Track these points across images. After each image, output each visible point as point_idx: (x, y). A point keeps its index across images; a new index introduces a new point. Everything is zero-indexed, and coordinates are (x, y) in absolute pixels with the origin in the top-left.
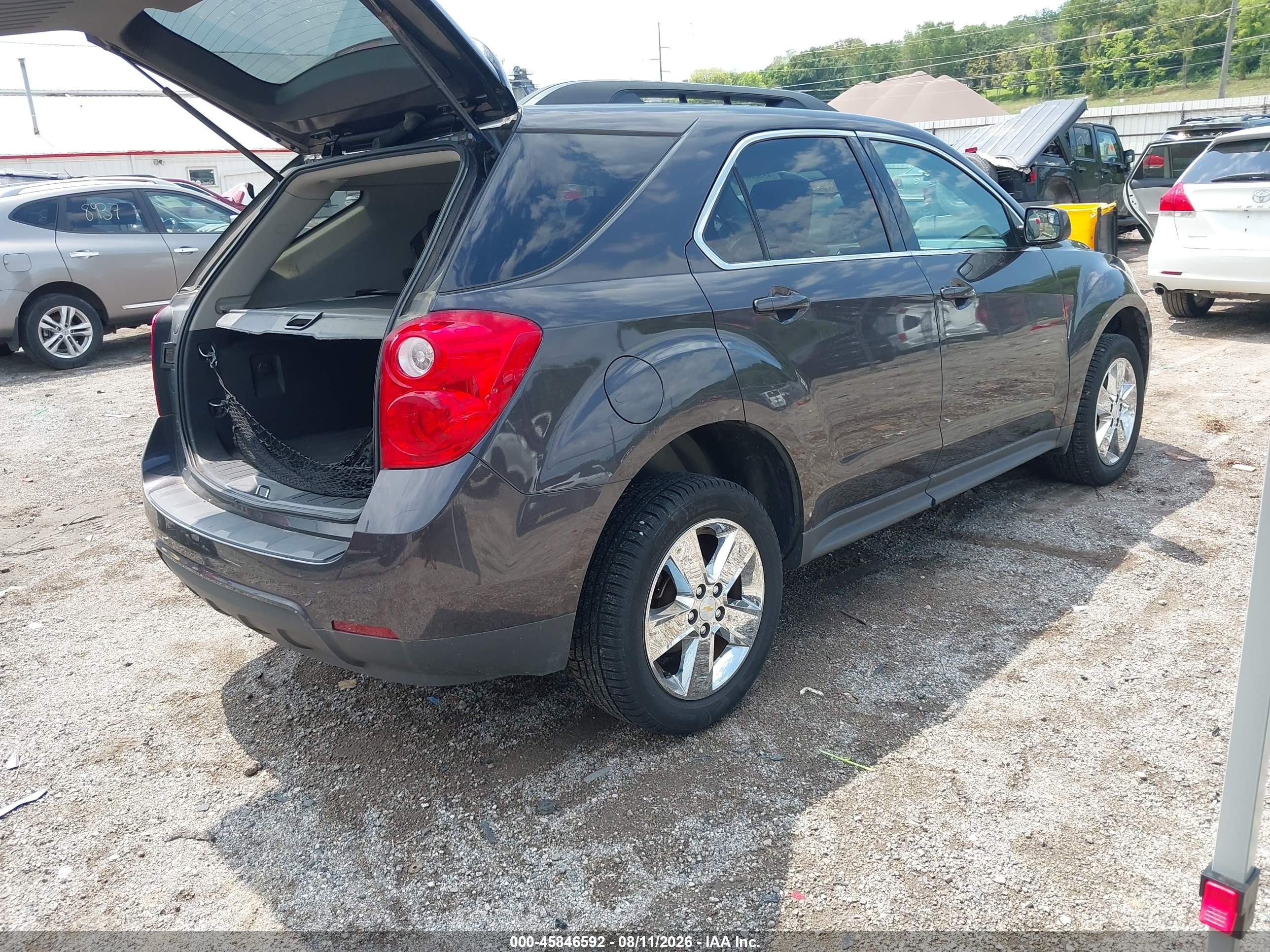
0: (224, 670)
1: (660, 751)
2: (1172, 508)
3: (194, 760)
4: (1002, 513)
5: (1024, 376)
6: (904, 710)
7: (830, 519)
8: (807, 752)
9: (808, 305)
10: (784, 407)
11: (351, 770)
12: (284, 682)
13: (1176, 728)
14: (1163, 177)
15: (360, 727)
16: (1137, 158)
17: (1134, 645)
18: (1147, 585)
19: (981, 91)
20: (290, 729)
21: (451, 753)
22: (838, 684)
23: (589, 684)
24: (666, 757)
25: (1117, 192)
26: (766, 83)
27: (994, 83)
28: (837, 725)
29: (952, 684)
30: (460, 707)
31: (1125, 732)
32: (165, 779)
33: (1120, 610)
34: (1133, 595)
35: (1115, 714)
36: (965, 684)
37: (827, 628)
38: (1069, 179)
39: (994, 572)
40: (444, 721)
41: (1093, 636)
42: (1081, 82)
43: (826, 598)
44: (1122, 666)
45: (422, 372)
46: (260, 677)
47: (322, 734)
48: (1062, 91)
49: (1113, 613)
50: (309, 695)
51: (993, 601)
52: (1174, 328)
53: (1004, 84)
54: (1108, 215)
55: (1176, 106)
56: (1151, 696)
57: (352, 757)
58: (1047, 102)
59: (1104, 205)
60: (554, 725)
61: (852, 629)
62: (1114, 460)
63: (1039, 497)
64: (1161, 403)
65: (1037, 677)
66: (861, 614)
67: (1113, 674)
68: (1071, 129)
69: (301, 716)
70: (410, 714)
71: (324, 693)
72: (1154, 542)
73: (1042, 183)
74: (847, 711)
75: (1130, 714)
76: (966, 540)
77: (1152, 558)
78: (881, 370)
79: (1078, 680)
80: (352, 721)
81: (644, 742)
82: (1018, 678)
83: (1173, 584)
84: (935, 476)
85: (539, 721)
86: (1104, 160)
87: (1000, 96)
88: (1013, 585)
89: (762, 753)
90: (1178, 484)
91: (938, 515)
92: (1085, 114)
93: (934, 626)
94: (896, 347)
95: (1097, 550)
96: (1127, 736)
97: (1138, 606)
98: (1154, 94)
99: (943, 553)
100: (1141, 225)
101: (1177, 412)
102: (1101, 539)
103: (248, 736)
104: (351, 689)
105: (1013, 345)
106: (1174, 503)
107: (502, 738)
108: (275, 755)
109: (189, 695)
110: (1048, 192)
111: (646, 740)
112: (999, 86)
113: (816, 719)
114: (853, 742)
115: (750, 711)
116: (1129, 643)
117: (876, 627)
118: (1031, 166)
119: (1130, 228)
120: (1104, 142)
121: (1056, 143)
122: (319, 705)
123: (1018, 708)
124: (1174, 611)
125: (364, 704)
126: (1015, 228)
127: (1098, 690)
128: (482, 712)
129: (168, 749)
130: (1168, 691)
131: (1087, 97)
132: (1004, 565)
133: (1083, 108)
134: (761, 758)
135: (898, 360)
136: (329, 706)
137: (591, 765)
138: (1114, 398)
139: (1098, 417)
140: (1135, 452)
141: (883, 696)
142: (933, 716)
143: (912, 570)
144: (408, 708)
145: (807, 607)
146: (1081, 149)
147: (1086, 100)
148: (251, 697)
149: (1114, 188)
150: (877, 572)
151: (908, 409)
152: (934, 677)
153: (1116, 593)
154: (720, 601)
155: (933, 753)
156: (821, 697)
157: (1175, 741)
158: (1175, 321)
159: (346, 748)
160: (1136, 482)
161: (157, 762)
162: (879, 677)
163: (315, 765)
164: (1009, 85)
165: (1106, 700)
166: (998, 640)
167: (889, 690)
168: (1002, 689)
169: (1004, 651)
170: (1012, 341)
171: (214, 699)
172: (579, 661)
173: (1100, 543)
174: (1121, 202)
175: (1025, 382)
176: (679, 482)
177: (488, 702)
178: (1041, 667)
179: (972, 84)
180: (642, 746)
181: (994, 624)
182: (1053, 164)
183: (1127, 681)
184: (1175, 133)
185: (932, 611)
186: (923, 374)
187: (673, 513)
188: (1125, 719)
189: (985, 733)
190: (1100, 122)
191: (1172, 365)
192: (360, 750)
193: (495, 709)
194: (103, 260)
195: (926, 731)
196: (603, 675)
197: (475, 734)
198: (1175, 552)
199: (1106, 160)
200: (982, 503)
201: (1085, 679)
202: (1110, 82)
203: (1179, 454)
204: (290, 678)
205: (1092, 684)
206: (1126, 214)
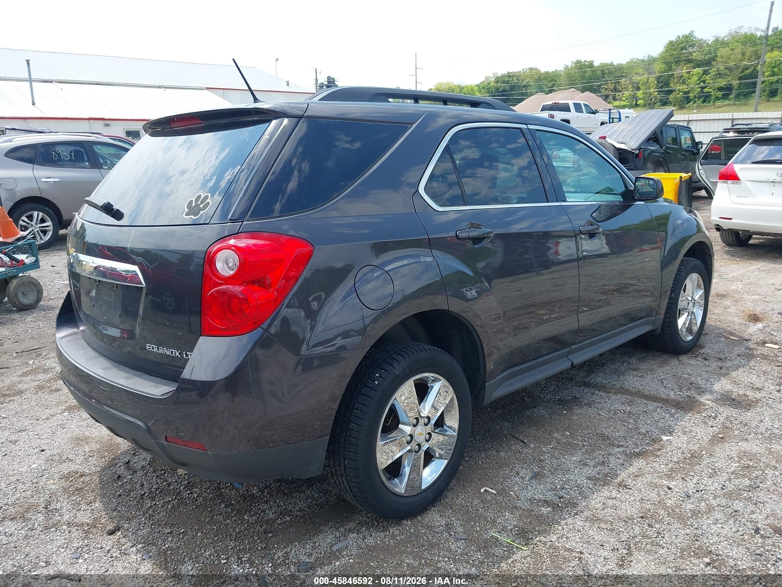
0: (104, 457)
1: (385, 529)
2: (727, 372)
3: (75, 521)
4: (617, 370)
5: (633, 282)
6: (549, 506)
7: (504, 374)
8: (483, 534)
9: (492, 235)
10: (476, 298)
11: (178, 533)
12: (142, 468)
13: (730, 526)
14: (720, 159)
15: (188, 502)
16: (704, 146)
17: (702, 465)
18: (710, 424)
19: (610, 102)
20: (141, 501)
21: (245, 524)
22: (506, 486)
23: (338, 483)
24: (388, 534)
25: (692, 166)
26: (480, 92)
27: (617, 98)
28: (504, 515)
29: (581, 488)
30: (254, 492)
31: (696, 528)
32: (54, 534)
33: (693, 441)
34: (702, 430)
35: (690, 515)
36: (590, 488)
37: (501, 445)
38: (663, 158)
39: (611, 410)
40: (243, 501)
41: (675, 458)
42: (670, 99)
43: (502, 424)
44: (695, 481)
45: (232, 273)
46: (127, 463)
47: (162, 506)
48: (658, 104)
49: (688, 442)
50: (157, 477)
51: (610, 430)
52: (727, 253)
53: (624, 99)
54: (686, 181)
55: (729, 115)
56: (714, 503)
57: (180, 524)
58: (650, 110)
59: (684, 175)
60: (316, 507)
61: (518, 447)
62: (690, 338)
63: (642, 360)
64: (719, 301)
65: (638, 486)
66: (523, 436)
67: (688, 486)
68: (664, 127)
69: (150, 492)
70: (221, 495)
71: (167, 476)
72: (715, 394)
73: (645, 159)
74: (511, 505)
75: (700, 515)
76: (593, 387)
77: (714, 405)
78: (544, 274)
79: (665, 489)
80: (183, 498)
81: (374, 523)
82: (625, 486)
83: (728, 424)
84: (573, 347)
85: (305, 505)
86: (684, 147)
87: (621, 106)
88: (623, 420)
89: (453, 534)
90: (731, 355)
91: (576, 370)
92: (673, 119)
93: (570, 446)
94: (552, 259)
95: (678, 398)
96: (698, 532)
97: (705, 438)
98: (714, 108)
99: (578, 396)
100: (706, 187)
101: (729, 308)
102: (681, 390)
103: (113, 506)
104: (185, 474)
105: (627, 261)
106: (728, 368)
107: (280, 515)
108: (129, 520)
109: (79, 474)
110: (649, 165)
111: (376, 521)
112: (621, 100)
113: (490, 510)
114: (514, 528)
115: (447, 503)
116: (699, 464)
117: (533, 446)
118: (639, 149)
119: (700, 189)
120: (684, 136)
121: (654, 136)
122: (163, 485)
123: (624, 508)
124: (729, 442)
125: (192, 486)
126: (628, 189)
127: (678, 497)
128: (268, 496)
129: (59, 512)
130: (724, 500)
131: (674, 108)
132: (618, 406)
133: (671, 115)
134: (452, 537)
135: (554, 268)
136: (169, 485)
137: (337, 538)
138: (690, 299)
139: (680, 310)
140: (703, 333)
141: (535, 495)
142: (568, 511)
143: (558, 407)
144: (221, 490)
145: (489, 430)
146: (670, 140)
147: (673, 110)
148: (119, 477)
149: (690, 164)
150: (535, 407)
151: (560, 301)
152: (569, 483)
153: (691, 428)
154: (429, 428)
155: (567, 538)
156: (494, 495)
157: (729, 536)
158: (727, 249)
159: (177, 517)
160: (704, 353)
161: (51, 521)
162: (533, 481)
163: (155, 528)
164: (627, 99)
165: (684, 504)
166: (612, 458)
167: (540, 491)
168: (614, 494)
169: (616, 466)
170: (626, 258)
171: (95, 478)
172: (331, 468)
173: (680, 393)
174: (694, 173)
175: (633, 285)
176: (404, 348)
177: (273, 489)
178: (639, 480)
179: (605, 97)
180: (373, 525)
181: (610, 446)
182: (653, 148)
183: (698, 491)
184: (728, 132)
185: (570, 436)
186: (569, 278)
187: (398, 369)
188: (696, 519)
189: (602, 525)
190: (681, 124)
191: (726, 277)
192: (186, 518)
193: (277, 494)
194: (62, 184)
195: (563, 521)
196: (347, 478)
197: (262, 511)
198: (729, 402)
199: (685, 147)
200: (605, 363)
201: (670, 489)
202: (688, 100)
203: (731, 335)
204: (146, 464)
205: (675, 493)
206: (697, 180)
